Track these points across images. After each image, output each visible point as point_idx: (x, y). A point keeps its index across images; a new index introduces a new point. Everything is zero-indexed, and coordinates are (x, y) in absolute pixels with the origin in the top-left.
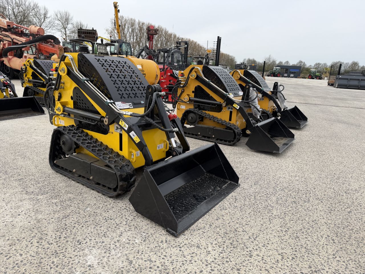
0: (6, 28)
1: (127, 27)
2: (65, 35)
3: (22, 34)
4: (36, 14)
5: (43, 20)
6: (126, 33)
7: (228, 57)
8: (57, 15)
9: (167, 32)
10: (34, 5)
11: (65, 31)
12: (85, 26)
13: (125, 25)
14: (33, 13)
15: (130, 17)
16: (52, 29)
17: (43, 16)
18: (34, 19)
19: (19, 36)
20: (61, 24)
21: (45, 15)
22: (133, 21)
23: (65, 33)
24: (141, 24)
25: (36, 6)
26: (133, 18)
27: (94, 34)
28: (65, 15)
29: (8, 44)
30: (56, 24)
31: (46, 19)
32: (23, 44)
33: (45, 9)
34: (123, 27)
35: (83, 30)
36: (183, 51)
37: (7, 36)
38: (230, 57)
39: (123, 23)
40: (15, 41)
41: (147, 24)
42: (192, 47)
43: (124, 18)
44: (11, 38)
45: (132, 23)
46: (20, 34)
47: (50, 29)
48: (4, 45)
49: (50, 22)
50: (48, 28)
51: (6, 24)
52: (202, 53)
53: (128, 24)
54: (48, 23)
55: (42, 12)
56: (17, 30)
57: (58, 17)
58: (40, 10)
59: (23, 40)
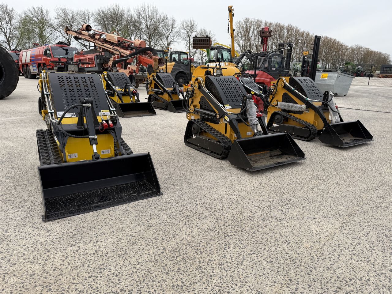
0: (117, 43)
1: (252, 30)
2: (189, 44)
3: (128, 47)
4: (165, 26)
5: (170, 30)
6: (251, 36)
7: (380, 56)
8: (183, 25)
9: (298, 31)
10: (164, 17)
11: (189, 39)
12: (209, 33)
13: (250, 27)
14: (163, 25)
15: (256, 19)
16: (178, 39)
17: (170, 27)
18: (163, 30)
19: (126, 50)
20: (186, 33)
21: (173, 25)
22: (260, 23)
23: (189, 41)
24: (268, 24)
25: (165, 17)
26: (260, 19)
27: (208, 41)
28: (190, 23)
29: (117, 57)
30: (181, 34)
31: (173, 29)
32: (127, 56)
33: (173, 19)
34: (248, 29)
35: (198, 37)
36: (284, 54)
37: (117, 50)
38: (382, 55)
39: (248, 26)
40: (122, 54)
41: (275, 24)
42: (329, 45)
43: (250, 20)
44: (119, 52)
45: (258, 24)
46: (126, 48)
47: (177, 38)
48: (115, 58)
49: (176, 32)
50: (175, 38)
51: (117, 40)
52: (342, 52)
53: (254, 26)
54: (175, 33)
55: (171, 22)
56: (124, 44)
57: (184, 26)
58: (168, 21)
59: (128, 53)
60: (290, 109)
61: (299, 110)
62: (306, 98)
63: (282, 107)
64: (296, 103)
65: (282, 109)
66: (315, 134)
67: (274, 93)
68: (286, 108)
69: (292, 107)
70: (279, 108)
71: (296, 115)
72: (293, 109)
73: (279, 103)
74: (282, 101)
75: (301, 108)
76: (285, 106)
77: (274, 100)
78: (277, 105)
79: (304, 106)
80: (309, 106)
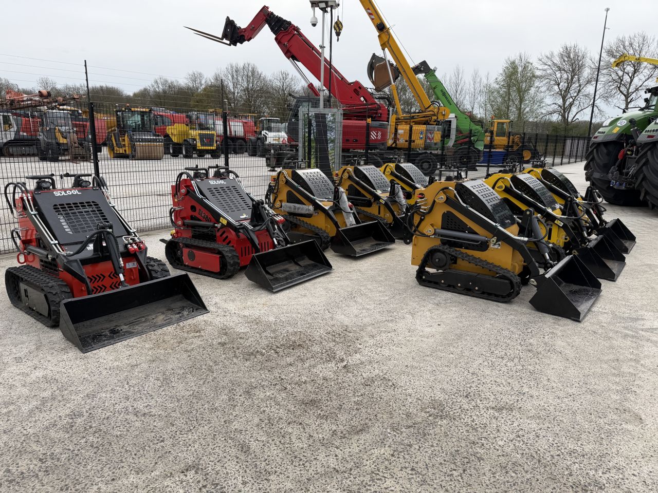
60: (297, 211)
61: (306, 213)
62: (312, 196)
63: (288, 210)
64: (303, 204)
65: (288, 212)
66: (328, 242)
67: (275, 191)
68: (292, 211)
69: (299, 208)
70: (285, 211)
71: (305, 219)
72: (300, 212)
73: (283, 204)
74: (288, 202)
75: (309, 210)
76: (290, 208)
77: (277, 200)
78: (281, 207)
79: (311, 208)
80: (317, 207)
